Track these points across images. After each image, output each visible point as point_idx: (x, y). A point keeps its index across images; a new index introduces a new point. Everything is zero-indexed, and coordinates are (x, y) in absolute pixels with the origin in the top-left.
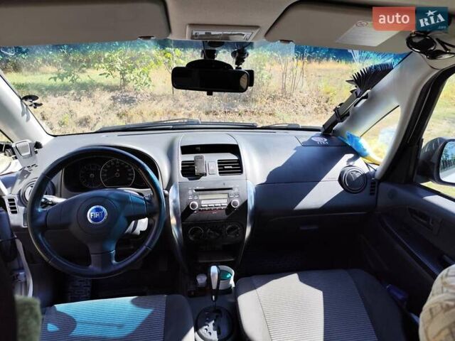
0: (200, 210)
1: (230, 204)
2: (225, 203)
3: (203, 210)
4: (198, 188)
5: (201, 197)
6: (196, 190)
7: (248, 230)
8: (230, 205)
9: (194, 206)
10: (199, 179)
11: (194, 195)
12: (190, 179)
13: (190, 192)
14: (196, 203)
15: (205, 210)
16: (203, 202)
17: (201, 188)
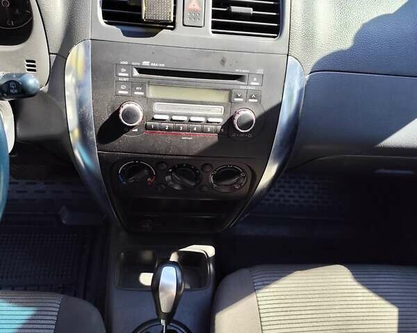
0: (147, 128)
1: (232, 118)
2: (217, 116)
3: (155, 129)
4: (146, 64)
5: (152, 92)
6: (141, 71)
7: (270, 171)
8: (229, 123)
9: (130, 115)
10: (153, 35)
11: (132, 84)
12: (126, 34)
13: (123, 74)
14: (137, 108)
15: (163, 129)
16: (157, 107)
17: (154, 65)
